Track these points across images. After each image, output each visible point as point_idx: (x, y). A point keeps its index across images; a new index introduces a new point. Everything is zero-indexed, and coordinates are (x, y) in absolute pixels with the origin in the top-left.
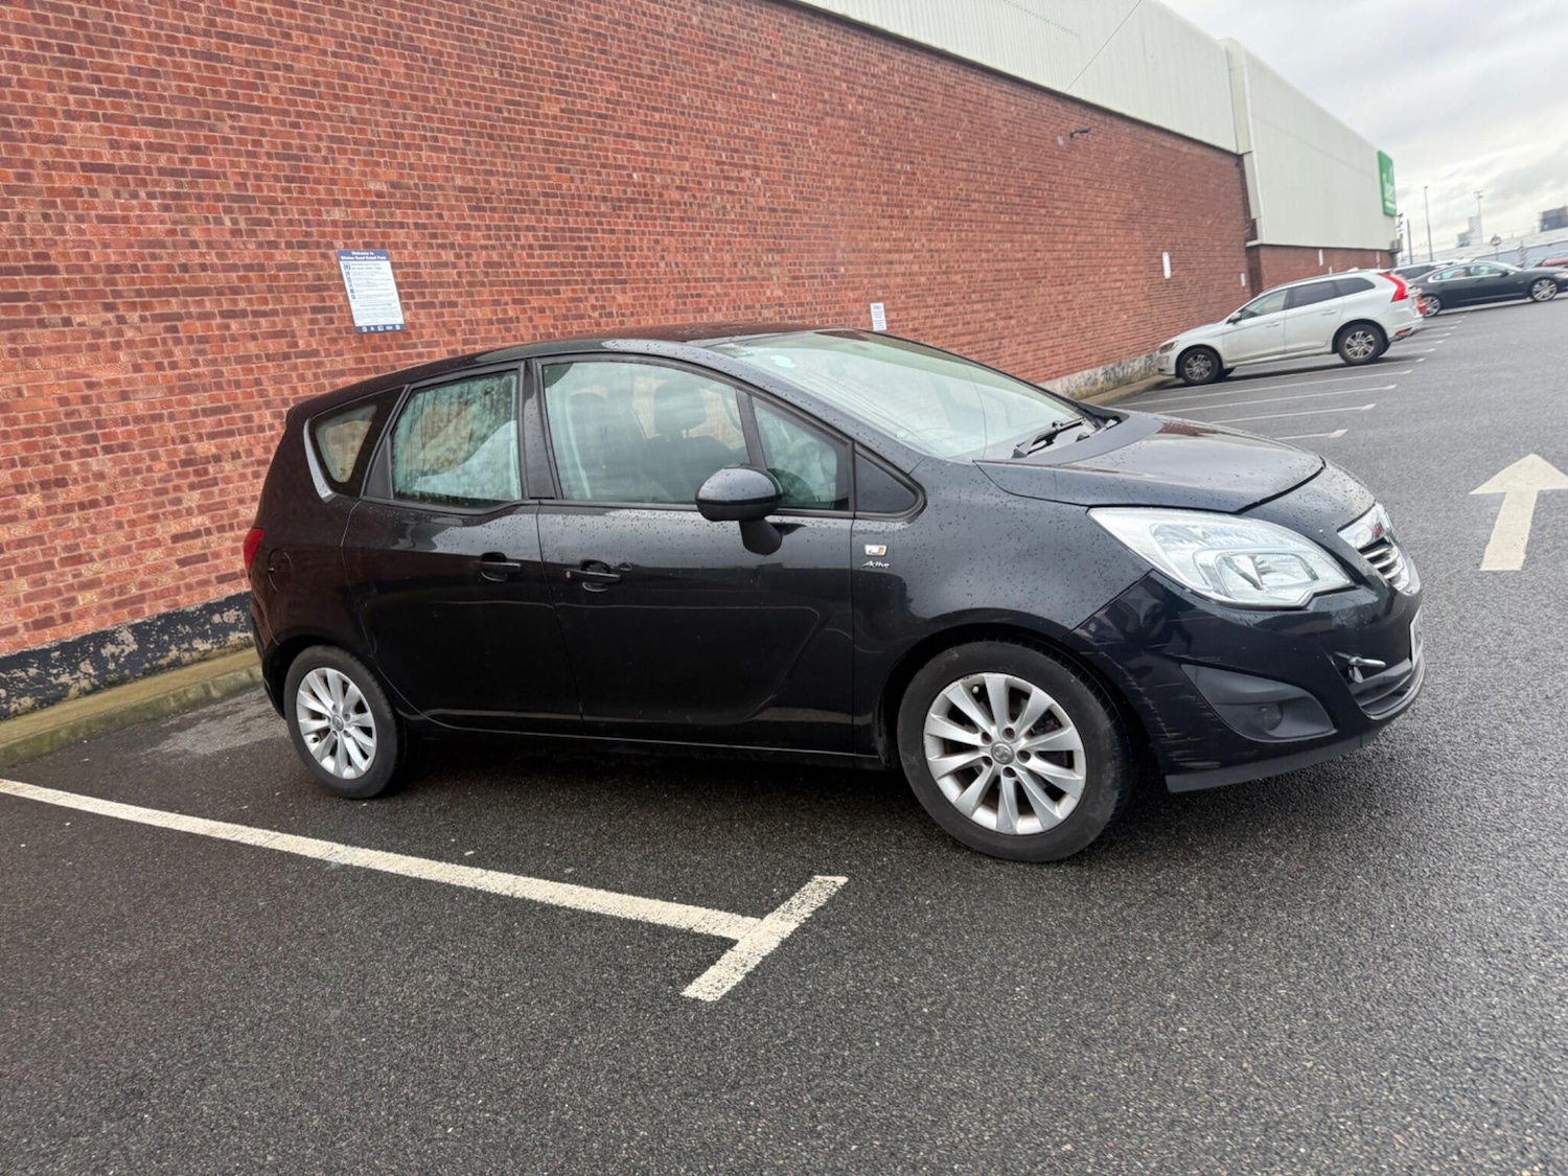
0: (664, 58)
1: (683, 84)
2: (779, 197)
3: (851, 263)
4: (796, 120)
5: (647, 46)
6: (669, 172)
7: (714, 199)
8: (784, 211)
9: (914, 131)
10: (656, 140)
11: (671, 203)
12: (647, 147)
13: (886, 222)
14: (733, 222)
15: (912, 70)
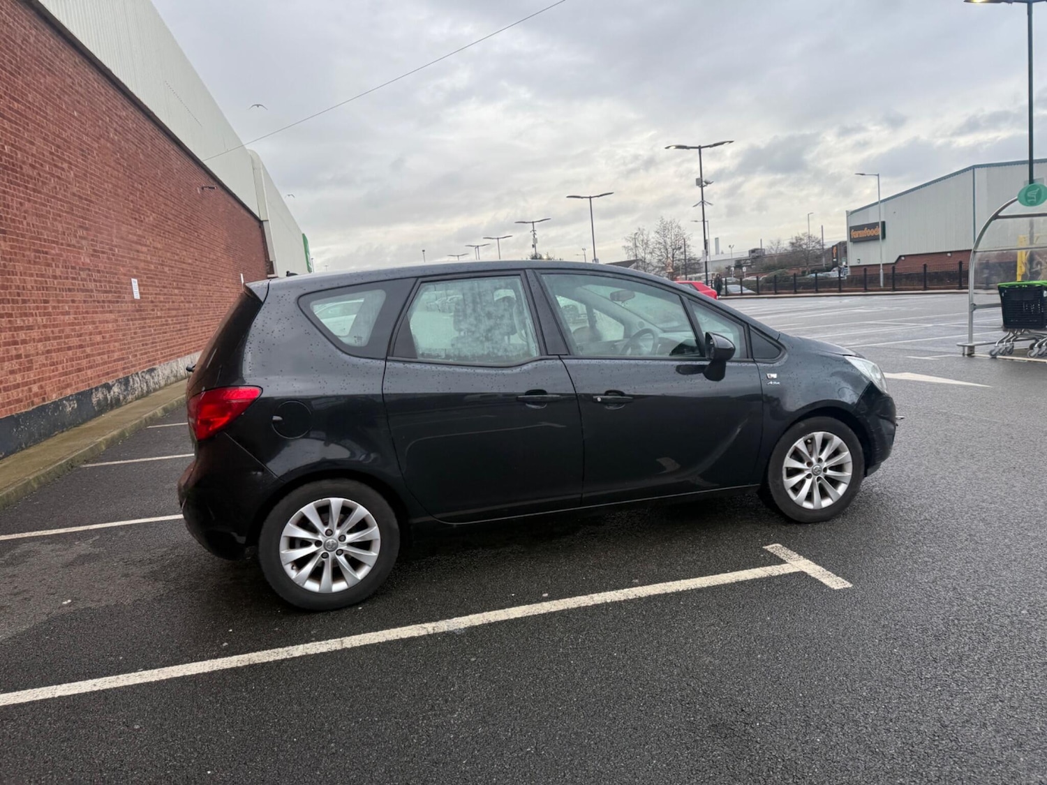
0: (16, 60)
1: (28, 85)
2: (83, 189)
3: (120, 247)
4: (87, 135)
5: (7, 48)
6: (25, 151)
7: (50, 180)
8: (86, 200)
9: (141, 163)
10: (16, 124)
11: (28, 176)
12: (11, 127)
13: (133, 222)
14: (61, 200)
15: (136, 120)
